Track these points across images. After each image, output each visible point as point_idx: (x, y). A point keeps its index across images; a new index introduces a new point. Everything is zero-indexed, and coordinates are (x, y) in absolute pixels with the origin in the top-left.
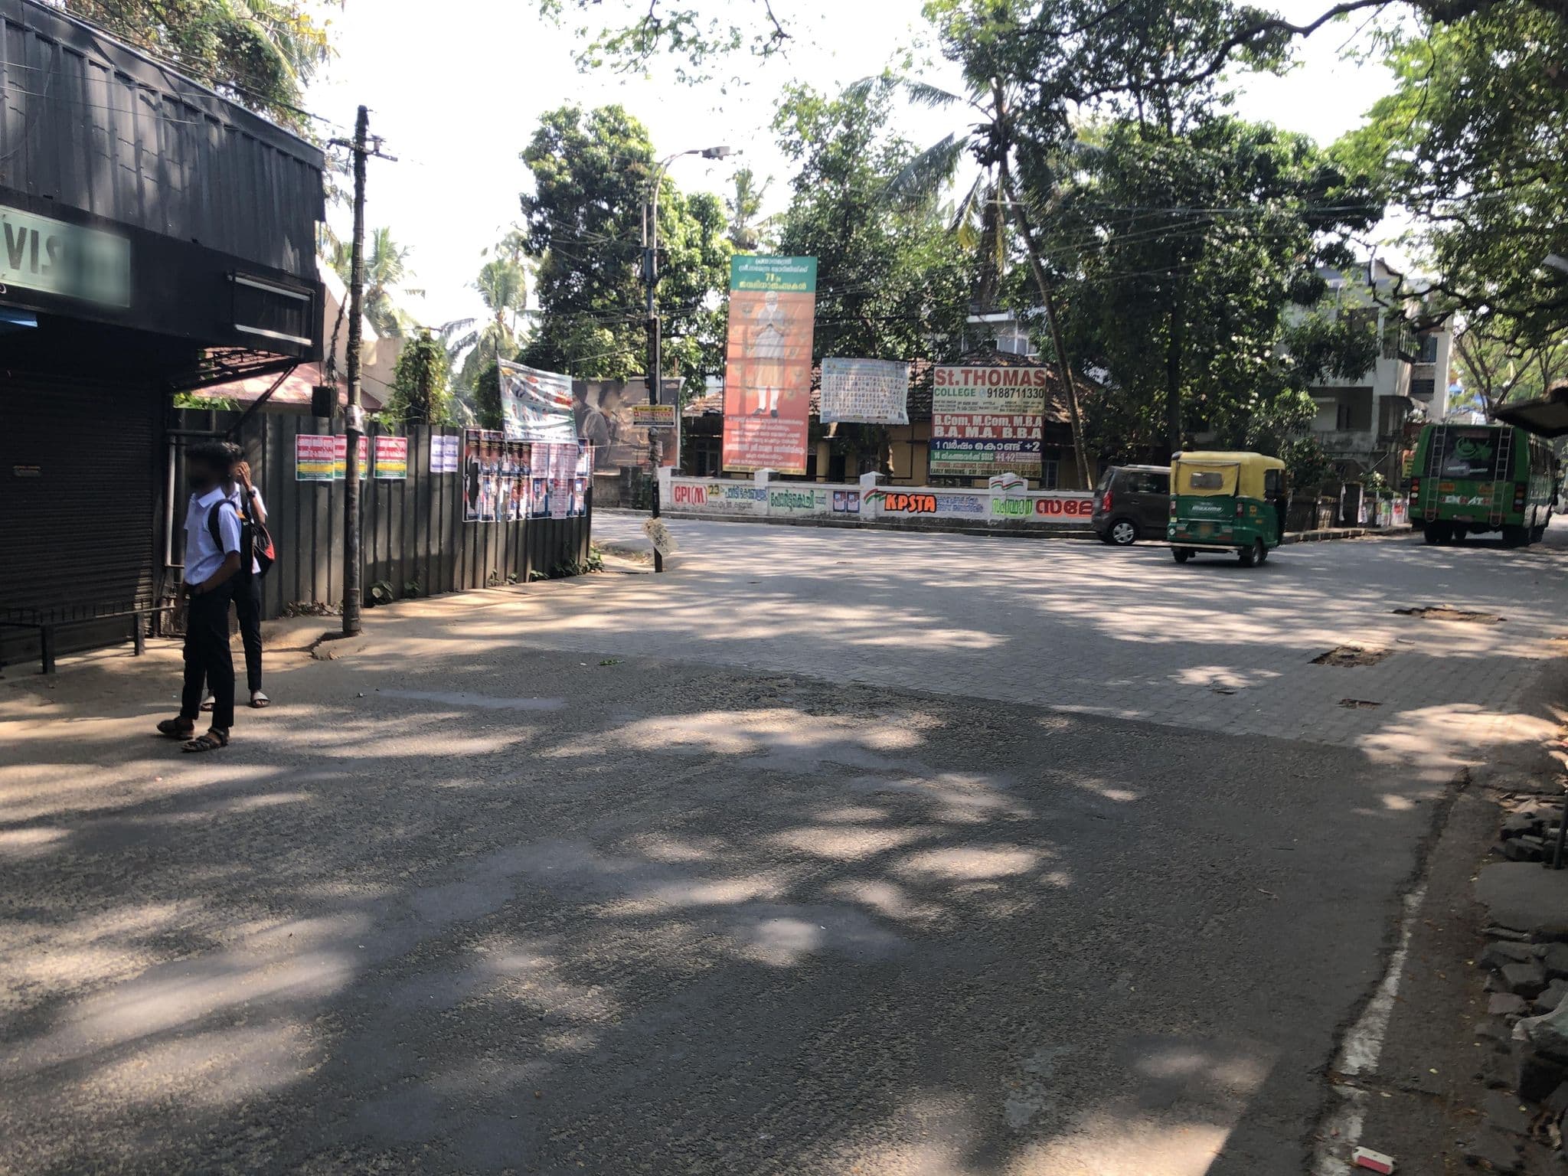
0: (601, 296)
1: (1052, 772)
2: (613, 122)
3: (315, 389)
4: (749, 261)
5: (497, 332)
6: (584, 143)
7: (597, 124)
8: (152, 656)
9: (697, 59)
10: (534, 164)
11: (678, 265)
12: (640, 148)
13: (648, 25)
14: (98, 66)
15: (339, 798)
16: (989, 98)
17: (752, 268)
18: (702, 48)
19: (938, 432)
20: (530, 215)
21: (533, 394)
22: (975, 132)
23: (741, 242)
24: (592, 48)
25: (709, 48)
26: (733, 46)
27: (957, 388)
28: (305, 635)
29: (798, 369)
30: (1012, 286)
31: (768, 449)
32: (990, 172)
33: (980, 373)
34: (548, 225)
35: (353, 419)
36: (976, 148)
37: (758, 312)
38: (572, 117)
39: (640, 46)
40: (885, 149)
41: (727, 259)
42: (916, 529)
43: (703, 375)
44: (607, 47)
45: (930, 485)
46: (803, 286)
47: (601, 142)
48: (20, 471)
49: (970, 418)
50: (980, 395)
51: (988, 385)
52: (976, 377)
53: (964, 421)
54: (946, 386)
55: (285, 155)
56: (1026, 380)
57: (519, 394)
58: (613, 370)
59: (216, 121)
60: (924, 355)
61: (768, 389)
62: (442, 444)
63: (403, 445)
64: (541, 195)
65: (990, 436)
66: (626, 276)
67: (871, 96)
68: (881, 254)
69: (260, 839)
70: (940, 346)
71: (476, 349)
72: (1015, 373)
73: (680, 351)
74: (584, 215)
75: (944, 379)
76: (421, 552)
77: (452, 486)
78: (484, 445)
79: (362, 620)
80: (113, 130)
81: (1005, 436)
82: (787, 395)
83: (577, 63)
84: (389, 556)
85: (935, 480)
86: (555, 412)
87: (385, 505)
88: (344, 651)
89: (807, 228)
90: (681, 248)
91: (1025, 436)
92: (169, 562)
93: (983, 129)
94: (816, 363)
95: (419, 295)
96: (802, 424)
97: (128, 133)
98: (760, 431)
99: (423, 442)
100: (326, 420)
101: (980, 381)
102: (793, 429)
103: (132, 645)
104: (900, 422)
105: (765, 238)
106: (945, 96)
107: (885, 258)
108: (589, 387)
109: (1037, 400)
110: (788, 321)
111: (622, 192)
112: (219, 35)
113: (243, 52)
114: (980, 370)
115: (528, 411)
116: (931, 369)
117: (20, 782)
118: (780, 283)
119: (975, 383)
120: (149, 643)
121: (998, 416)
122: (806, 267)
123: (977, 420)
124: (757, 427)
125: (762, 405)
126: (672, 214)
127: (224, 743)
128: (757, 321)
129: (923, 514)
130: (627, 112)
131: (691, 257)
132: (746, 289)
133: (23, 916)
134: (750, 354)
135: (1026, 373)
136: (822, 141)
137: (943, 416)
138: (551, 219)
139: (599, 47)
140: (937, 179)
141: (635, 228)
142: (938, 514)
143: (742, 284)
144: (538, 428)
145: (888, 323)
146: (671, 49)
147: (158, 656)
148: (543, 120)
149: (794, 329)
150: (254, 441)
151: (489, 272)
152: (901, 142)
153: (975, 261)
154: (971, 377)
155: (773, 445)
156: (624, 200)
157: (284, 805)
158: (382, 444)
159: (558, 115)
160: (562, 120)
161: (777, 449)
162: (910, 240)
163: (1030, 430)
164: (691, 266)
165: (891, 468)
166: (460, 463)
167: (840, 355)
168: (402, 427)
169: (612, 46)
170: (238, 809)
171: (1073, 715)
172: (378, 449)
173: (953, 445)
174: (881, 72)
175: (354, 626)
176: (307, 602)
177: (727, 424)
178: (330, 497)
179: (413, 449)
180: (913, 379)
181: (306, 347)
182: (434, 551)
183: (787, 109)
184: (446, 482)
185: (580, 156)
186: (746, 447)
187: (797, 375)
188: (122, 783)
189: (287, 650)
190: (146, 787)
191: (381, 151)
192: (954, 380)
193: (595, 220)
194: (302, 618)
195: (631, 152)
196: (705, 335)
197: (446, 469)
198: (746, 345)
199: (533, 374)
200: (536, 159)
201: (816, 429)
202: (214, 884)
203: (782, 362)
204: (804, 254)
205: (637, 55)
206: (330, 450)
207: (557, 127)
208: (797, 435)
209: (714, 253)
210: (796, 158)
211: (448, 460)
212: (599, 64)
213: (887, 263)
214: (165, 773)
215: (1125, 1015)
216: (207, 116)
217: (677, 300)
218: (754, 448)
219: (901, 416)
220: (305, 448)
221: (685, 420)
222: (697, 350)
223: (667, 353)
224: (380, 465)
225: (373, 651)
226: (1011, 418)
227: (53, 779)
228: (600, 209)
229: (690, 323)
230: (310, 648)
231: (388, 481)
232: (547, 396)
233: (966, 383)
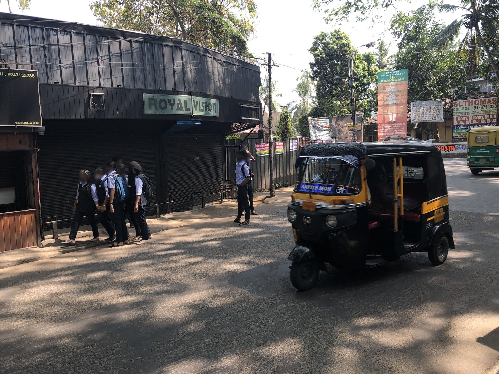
0: (335, 90)
1: (484, 232)
2: (337, 36)
3: (258, 130)
4: (384, 73)
5: (303, 104)
6: (328, 44)
7: (332, 37)
8: (225, 203)
9: (364, 12)
10: (313, 52)
11: (360, 77)
12: (346, 42)
13: (347, 5)
14: (209, 57)
15: (279, 236)
16: (470, 5)
17: (385, 75)
18: (365, 9)
19: (455, 123)
20: (312, 69)
21: (318, 126)
22: (465, 18)
23: (381, 66)
24: (330, 15)
25: (367, 8)
26: (375, 6)
27: (462, 107)
28: (261, 197)
29: (403, 106)
30: (483, 69)
31: (393, 134)
32: (472, 31)
33: (471, 101)
34: (318, 70)
35: (271, 139)
36: (466, 23)
37: (388, 89)
38: (324, 36)
39: (345, 12)
40: (431, 28)
41: (376, 73)
42: (448, 157)
43: (370, 111)
44: (335, 14)
45: (453, 142)
46: (403, 79)
47: (333, 42)
48: (195, 158)
49: (468, 117)
50: (471, 109)
51: (474, 105)
52: (469, 103)
53: (465, 119)
54: (458, 107)
55: (251, 70)
56: (489, 102)
57: (314, 127)
58: (340, 113)
59: (235, 65)
60: (450, 96)
61: (393, 114)
62: (293, 143)
63: (282, 144)
64: (316, 62)
65: (476, 123)
66: (344, 83)
67: (425, 11)
68: (431, 65)
69: (263, 244)
70: (456, 92)
71: (297, 110)
72: (485, 100)
73: (362, 104)
74: (329, 66)
75: (457, 105)
76: (288, 174)
77: (296, 154)
78: (304, 142)
79: (275, 193)
80: (213, 72)
81: (482, 122)
82: (399, 115)
83: (325, 21)
84: (280, 176)
85: (454, 140)
86: (325, 130)
87: (279, 161)
88: (271, 201)
89: (404, 60)
90: (361, 71)
91: (490, 122)
92: (227, 180)
93: (468, 16)
94: (409, 103)
95: (280, 96)
96: (405, 124)
97: (216, 73)
98: (390, 128)
99: (288, 143)
100: (263, 139)
101: (471, 104)
102: (402, 126)
103: (220, 200)
104: (441, 121)
105: (390, 63)
106: (453, 7)
107: (433, 66)
108: (333, 119)
109: (495, 108)
110: (398, 91)
111: (341, 57)
112: (231, 38)
113: (237, 41)
114: (471, 100)
115: (317, 131)
116: (452, 101)
117: (207, 232)
118: (395, 79)
119: (469, 105)
120: (224, 200)
121: (478, 116)
122: (404, 73)
123: (470, 118)
124: (389, 127)
125: (391, 119)
126: (358, 61)
127: (248, 224)
128: (387, 92)
129: (450, 152)
130: (342, 31)
131: (365, 74)
132: (383, 82)
133: (219, 257)
134: (386, 103)
135: (489, 100)
136: (408, 30)
137: (457, 117)
138: (319, 68)
139: (332, 15)
140: (451, 36)
141: (346, 68)
142: (456, 152)
143: (382, 81)
144: (320, 136)
145: (435, 87)
146: (355, 11)
147: (227, 203)
148: (315, 38)
149: (401, 94)
150: (245, 147)
151: (300, 86)
152: (437, 25)
153: (467, 62)
154: (467, 103)
155: (395, 132)
156: (342, 59)
157: (267, 237)
158: (277, 144)
159: (320, 36)
160: (321, 38)
161: (396, 133)
162: (442, 58)
163: (492, 120)
164: (364, 77)
165: (438, 136)
166: (298, 148)
167: (418, 100)
168: (282, 139)
169: (336, 14)
170: (256, 238)
171: (495, 216)
172: (276, 146)
173: (462, 127)
174: (428, 3)
175: (273, 194)
176: (260, 188)
177: (378, 127)
178: (265, 160)
179: (285, 145)
180: (445, 105)
181: (258, 121)
182: (292, 174)
183: (395, 22)
184: (294, 153)
185: (327, 47)
186: (385, 134)
187: (402, 108)
188: (229, 232)
189: (257, 201)
190: (234, 233)
191: (275, 64)
192: (461, 105)
193: (332, 67)
194: (259, 193)
195: (343, 44)
196: (370, 98)
197: (294, 150)
198: (384, 100)
199: (318, 120)
200: (314, 51)
201: (410, 126)
202: (256, 253)
203: (397, 105)
204: (403, 69)
205: (344, 15)
206: (264, 147)
207: (320, 40)
208: (403, 128)
209: (372, 71)
210: (399, 37)
211: (294, 147)
212: (332, 19)
213: (434, 67)
214: (238, 230)
215: (492, 290)
216: (233, 64)
217: (360, 88)
218: (388, 134)
219: (441, 119)
220: (258, 147)
221: (364, 126)
222: (368, 103)
223: (358, 106)
224: (277, 150)
225: (279, 201)
226: (484, 116)
227: (213, 231)
228: (334, 63)
229: (365, 95)
230: (262, 200)
231: (279, 154)
232: (322, 126)
233: (465, 105)
